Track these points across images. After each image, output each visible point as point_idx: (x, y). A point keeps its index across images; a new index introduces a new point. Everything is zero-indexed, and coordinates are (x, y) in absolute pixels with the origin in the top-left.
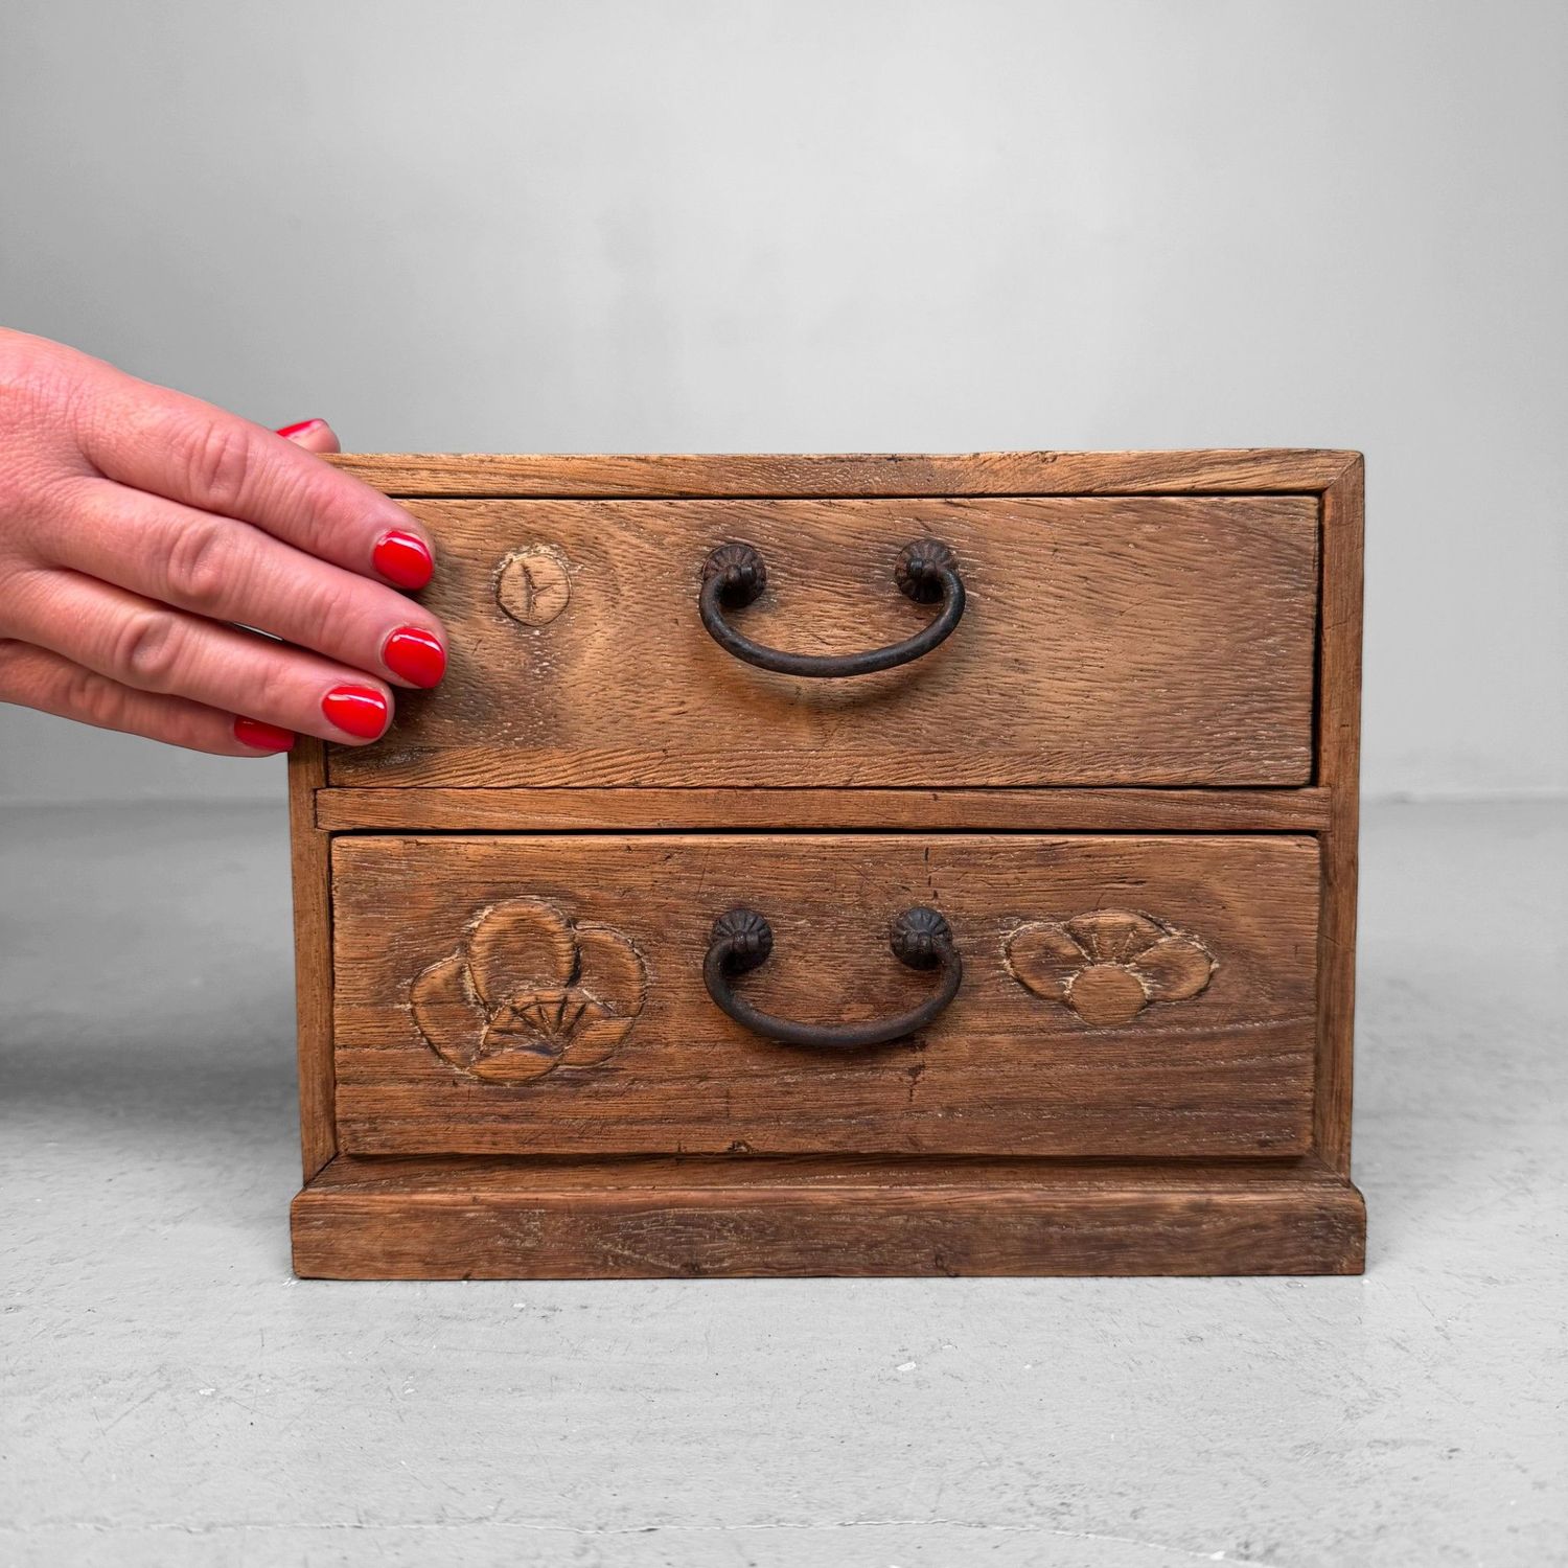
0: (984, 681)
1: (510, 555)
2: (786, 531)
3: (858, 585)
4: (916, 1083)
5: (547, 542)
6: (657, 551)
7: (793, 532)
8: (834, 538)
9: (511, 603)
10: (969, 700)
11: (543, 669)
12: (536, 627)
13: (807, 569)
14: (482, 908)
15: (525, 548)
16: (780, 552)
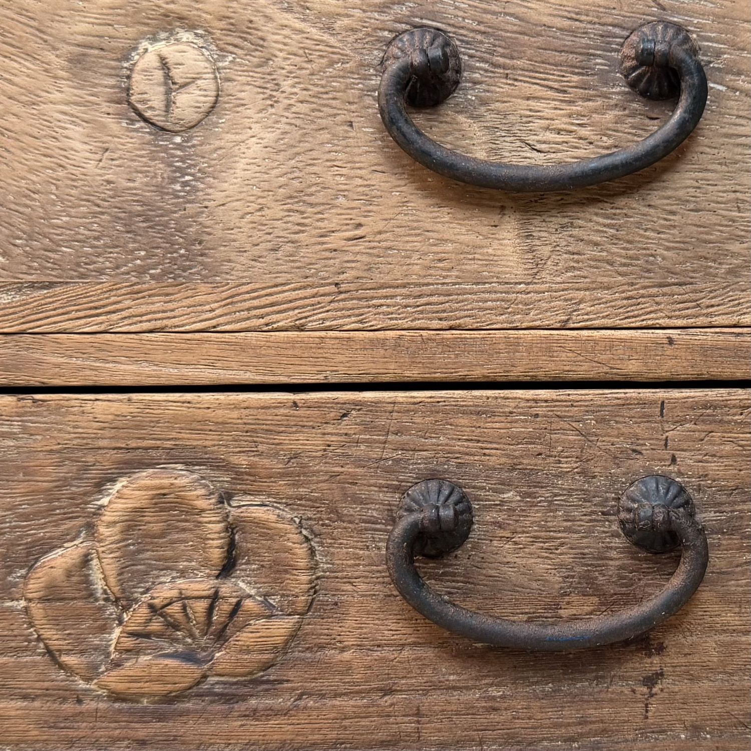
0: (733, 195)
1: (145, 44)
2: (486, 11)
3: (576, 78)
4: (652, 695)
5: (191, 27)
6: (326, 37)
7: (494, 13)
8: (546, 20)
9: (144, 102)
10: (714, 219)
11: (185, 184)
12: (176, 133)
13: (512, 58)
14: (113, 480)
15: (163, 35)
16: (479, 37)
